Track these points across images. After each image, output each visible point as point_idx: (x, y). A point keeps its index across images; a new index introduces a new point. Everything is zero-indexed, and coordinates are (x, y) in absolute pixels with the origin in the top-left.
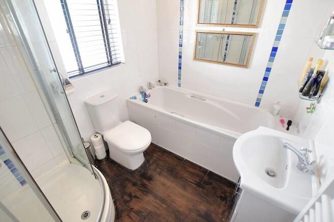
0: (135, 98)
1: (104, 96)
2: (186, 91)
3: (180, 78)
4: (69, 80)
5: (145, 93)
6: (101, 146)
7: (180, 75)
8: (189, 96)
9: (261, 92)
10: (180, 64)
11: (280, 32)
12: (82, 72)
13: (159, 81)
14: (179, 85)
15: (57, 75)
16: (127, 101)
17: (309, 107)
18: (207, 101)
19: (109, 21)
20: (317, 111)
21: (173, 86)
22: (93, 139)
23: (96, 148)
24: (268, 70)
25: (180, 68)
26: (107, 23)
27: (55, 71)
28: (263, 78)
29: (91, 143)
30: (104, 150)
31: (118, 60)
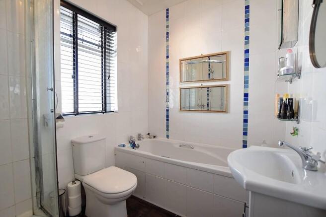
0: (124, 146)
1: (92, 137)
2: (175, 141)
3: (168, 130)
4: (63, 117)
5: (134, 143)
6: (78, 196)
7: (168, 126)
8: (177, 146)
9: (245, 134)
10: (168, 117)
11: (246, 82)
12: (76, 113)
13: (149, 134)
14: (168, 136)
15: (53, 94)
16: (115, 148)
17: (293, 132)
18: (196, 149)
19: (109, 77)
20: (300, 133)
21: (162, 138)
22: (70, 185)
23: (70, 198)
24: (246, 112)
25: (168, 120)
26: (107, 78)
27: (52, 90)
28: (243, 120)
29: (66, 191)
30: (80, 203)
31: (112, 109)
